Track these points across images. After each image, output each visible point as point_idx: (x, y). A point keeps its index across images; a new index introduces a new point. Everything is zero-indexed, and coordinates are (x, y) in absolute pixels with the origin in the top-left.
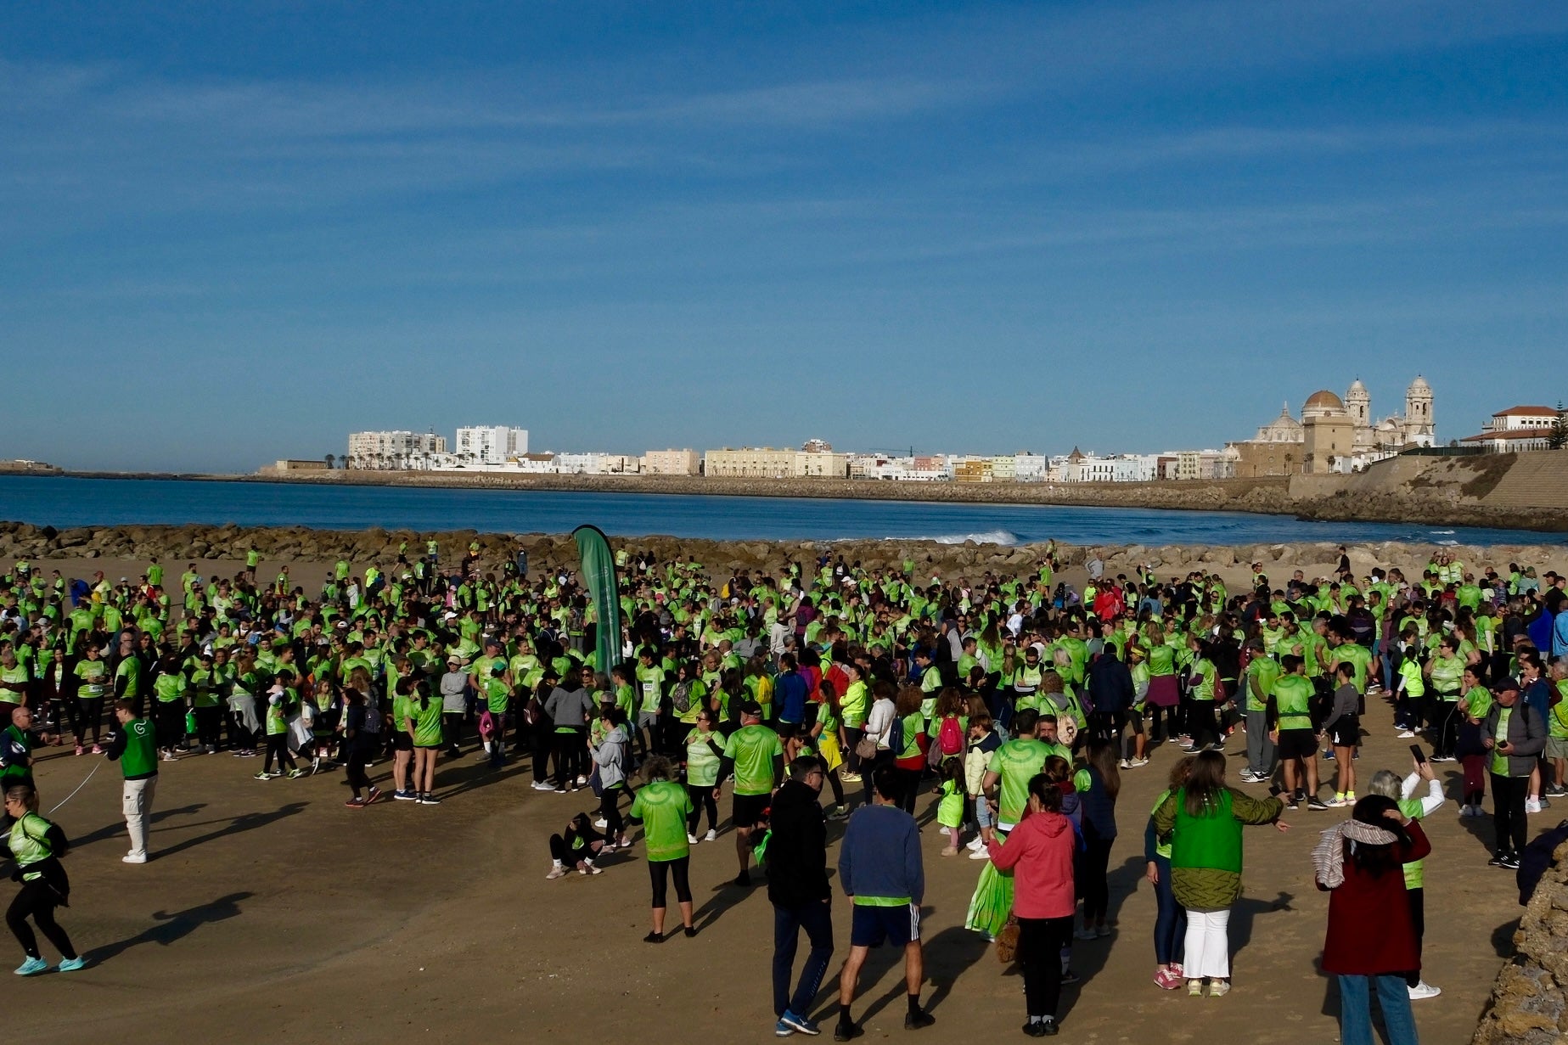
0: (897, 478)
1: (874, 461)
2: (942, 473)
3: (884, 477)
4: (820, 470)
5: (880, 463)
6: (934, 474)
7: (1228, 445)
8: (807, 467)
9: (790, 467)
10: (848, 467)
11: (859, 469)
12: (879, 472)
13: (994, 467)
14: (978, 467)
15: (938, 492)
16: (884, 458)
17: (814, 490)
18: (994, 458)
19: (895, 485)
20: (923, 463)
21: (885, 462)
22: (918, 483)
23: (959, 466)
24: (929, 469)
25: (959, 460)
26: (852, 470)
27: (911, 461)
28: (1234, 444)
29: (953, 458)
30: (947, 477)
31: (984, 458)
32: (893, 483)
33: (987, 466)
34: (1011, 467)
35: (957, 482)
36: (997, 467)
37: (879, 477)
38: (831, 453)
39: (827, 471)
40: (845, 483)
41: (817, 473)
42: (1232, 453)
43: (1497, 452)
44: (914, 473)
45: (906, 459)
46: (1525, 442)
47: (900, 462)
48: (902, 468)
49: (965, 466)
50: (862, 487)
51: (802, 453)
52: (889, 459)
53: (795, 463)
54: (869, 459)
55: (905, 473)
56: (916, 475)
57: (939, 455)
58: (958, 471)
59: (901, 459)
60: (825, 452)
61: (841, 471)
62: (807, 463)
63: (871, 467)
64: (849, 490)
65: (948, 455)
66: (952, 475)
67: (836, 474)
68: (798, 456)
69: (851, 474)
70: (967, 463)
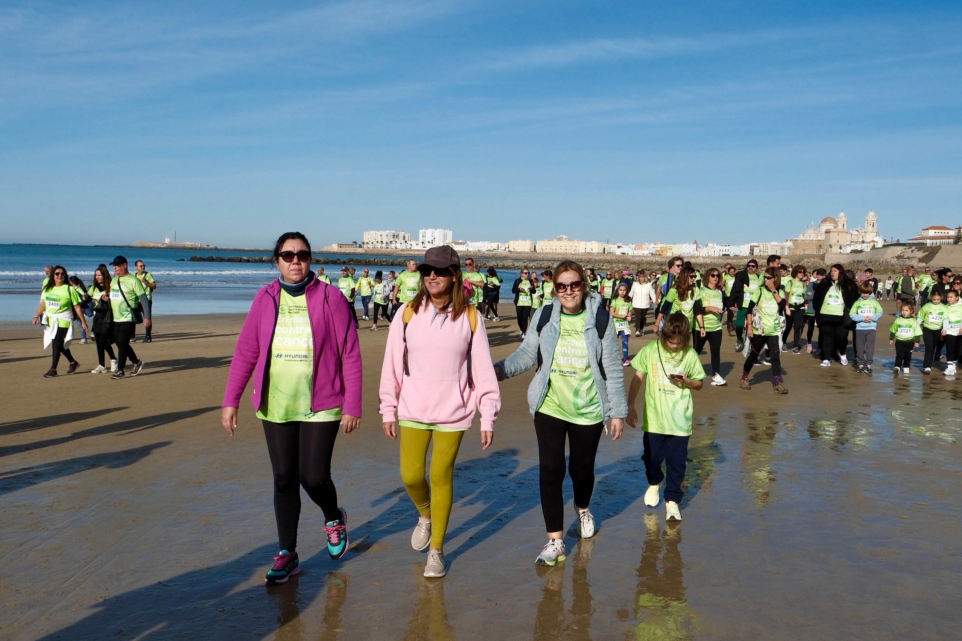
0: (628, 254)
1: (616, 246)
3: (622, 253)
5: (619, 247)
6: (646, 252)
7: (787, 240)
8: (586, 249)
9: (578, 248)
10: (604, 249)
11: (609, 250)
12: (618, 252)
13: (673, 249)
14: (666, 249)
15: (650, 261)
16: (620, 245)
17: (590, 259)
18: (673, 245)
19: (628, 257)
20: (639, 247)
21: (621, 247)
22: (640, 256)
23: (656, 249)
24: (642, 250)
25: (655, 246)
26: (606, 250)
27: (633, 246)
28: (790, 240)
29: (652, 245)
30: (652, 254)
31: (668, 245)
32: (627, 256)
33: (669, 249)
34: (680, 249)
35: (657, 256)
36: (675, 249)
37: (620, 254)
38: (596, 242)
39: (595, 251)
40: (604, 256)
41: (591, 251)
42: (789, 244)
43: (928, 245)
44: (635, 252)
45: (631, 245)
46: (938, 241)
47: (628, 247)
48: (629, 250)
49: (659, 249)
50: (612, 258)
51: (582, 242)
52: (623, 246)
53: (580, 247)
54: (613, 246)
55: (632, 252)
56: (637, 253)
57: (646, 243)
58: (656, 251)
59: (628, 245)
60: (593, 242)
61: (601, 251)
62: (585, 247)
63: (615, 249)
64: (606, 259)
65: (650, 243)
66: (654, 253)
67: (599, 252)
68: (581, 244)
69: (606, 252)
70: (661, 248)
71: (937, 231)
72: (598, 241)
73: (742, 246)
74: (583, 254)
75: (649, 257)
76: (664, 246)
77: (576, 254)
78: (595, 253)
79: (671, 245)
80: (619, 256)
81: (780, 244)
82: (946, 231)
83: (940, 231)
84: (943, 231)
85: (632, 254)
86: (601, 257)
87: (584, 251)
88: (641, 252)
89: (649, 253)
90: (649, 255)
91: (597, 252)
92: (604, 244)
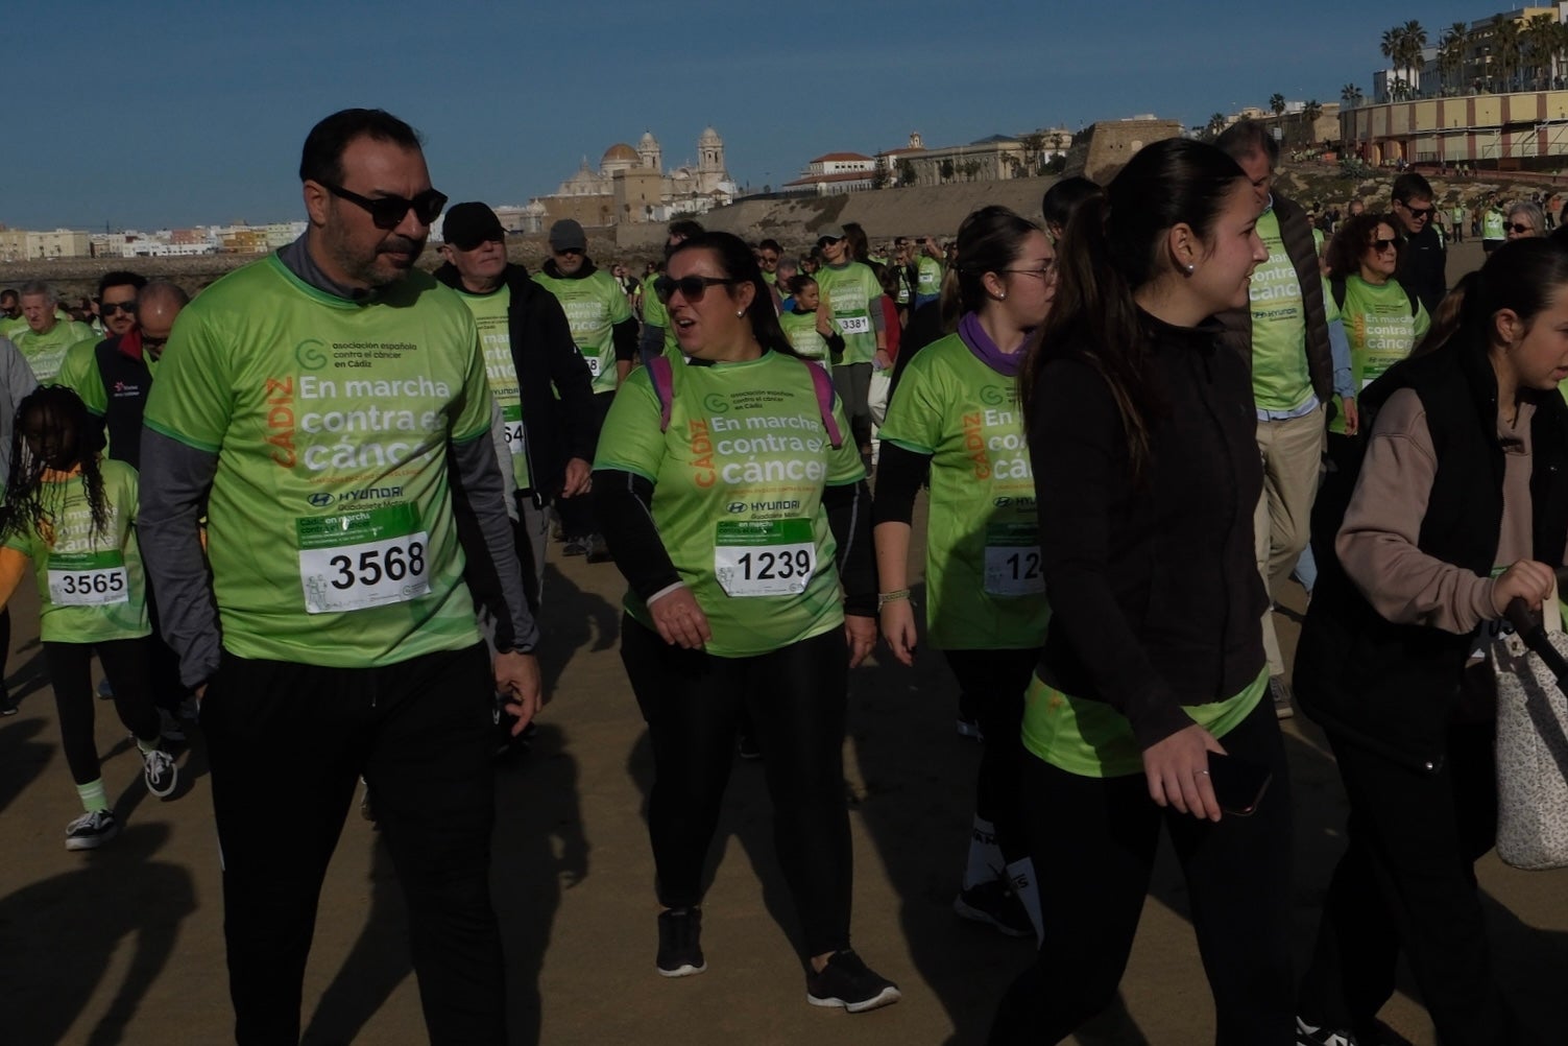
0: (155, 254)
1: (122, 237)
2: (209, 246)
3: (138, 253)
4: (59, 250)
5: (130, 239)
6: (200, 248)
7: (533, 201)
8: (41, 248)
9: (20, 250)
10: (92, 245)
11: (104, 247)
12: (130, 251)
13: (270, 236)
14: (250, 236)
15: (211, 266)
16: (133, 233)
18: (267, 227)
19: (157, 262)
20: (181, 236)
21: (135, 238)
22: (184, 257)
23: (226, 238)
24: (190, 243)
25: (225, 231)
26: (96, 248)
27: (167, 235)
28: (540, 200)
29: (214, 231)
30: (217, 250)
31: (255, 228)
32: (152, 260)
33: (258, 236)
34: (287, 235)
35: (229, 254)
36: (273, 236)
37: (133, 255)
38: (67, 231)
39: (69, 251)
40: (92, 263)
41: (56, 254)
42: (538, 208)
43: (824, 194)
44: (175, 248)
45: (160, 233)
46: (844, 184)
47: (153, 237)
48: (158, 244)
49: (233, 237)
51: (31, 233)
52: (139, 236)
53: (26, 245)
54: (115, 237)
55: (164, 248)
56: (178, 250)
57: (198, 227)
58: (227, 243)
59: (154, 233)
60: (60, 231)
61: (84, 251)
62: (40, 244)
63: (119, 244)
64: (100, 271)
65: (208, 226)
66: (222, 247)
67: (78, 254)
68: (28, 239)
69: (97, 254)
70: (237, 234)
71: (840, 163)
72: (70, 227)
74: (34, 262)
75: (208, 258)
76: (244, 229)
77: (18, 263)
78: (68, 258)
79: (262, 227)
80: (130, 260)
81: (517, 209)
82: (859, 163)
83: (847, 163)
84: (853, 163)
85: (167, 254)
86: (85, 267)
87: (37, 254)
88: (188, 248)
89: (209, 249)
90: (209, 252)
91: (71, 253)
92: (92, 232)
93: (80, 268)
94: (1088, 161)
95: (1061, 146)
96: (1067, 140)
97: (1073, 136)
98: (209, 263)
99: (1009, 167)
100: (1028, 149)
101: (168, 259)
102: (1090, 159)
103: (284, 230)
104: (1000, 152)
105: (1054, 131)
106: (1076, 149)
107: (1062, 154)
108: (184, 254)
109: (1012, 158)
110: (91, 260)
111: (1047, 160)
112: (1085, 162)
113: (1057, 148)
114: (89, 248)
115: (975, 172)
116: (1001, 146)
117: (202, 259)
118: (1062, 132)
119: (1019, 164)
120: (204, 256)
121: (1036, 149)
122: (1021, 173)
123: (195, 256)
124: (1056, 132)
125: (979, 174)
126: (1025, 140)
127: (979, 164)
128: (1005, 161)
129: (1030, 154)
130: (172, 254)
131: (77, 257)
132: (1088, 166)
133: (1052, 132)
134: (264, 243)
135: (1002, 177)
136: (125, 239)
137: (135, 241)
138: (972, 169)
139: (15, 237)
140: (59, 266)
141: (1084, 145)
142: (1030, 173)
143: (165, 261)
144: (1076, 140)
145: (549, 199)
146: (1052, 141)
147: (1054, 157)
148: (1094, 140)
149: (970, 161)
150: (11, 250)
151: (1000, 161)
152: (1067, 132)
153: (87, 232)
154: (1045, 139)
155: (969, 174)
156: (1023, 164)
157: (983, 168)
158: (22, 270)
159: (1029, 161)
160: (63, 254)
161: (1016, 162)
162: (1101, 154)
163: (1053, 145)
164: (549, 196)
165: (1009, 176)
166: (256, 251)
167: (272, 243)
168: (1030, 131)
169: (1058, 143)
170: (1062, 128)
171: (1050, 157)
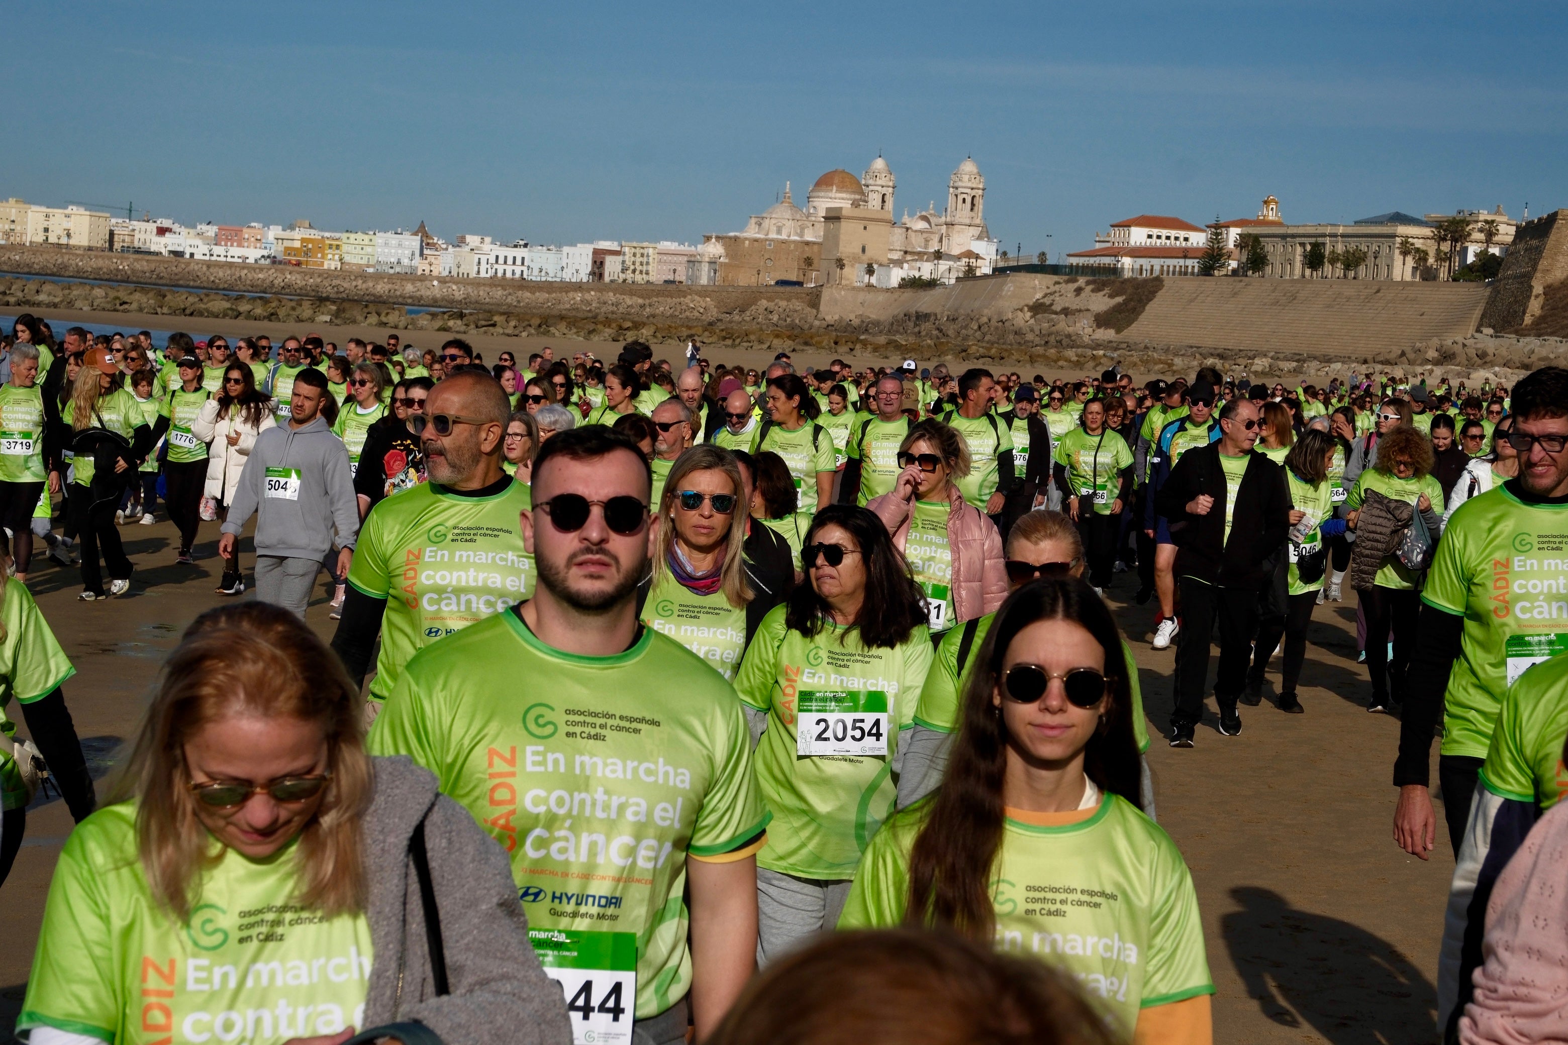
0: (192, 255)
1: (152, 227)
2: (265, 253)
3: (171, 252)
4: (69, 235)
5: (162, 231)
6: (253, 254)
7: (708, 239)
8: (46, 230)
9: (18, 228)
10: (112, 234)
11: (127, 239)
12: (160, 247)
13: (345, 248)
14: (320, 246)
15: (264, 280)
16: (166, 223)
17: (66, 267)
18: (344, 236)
19: (193, 266)
20: (229, 235)
21: (168, 230)
22: (231, 265)
23: (287, 244)
24: (240, 245)
25: (288, 234)
26: (116, 238)
27: (211, 231)
28: (718, 238)
29: (274, 232)
30: (274, 260)
31: (327, 234)
32: (188, 264)
33: (331, 246)
34: (369, 250)
35: (290, 268)
36: (350, 248)
37: (164, 253)
38: (82, 211)
39: (81, 239)
40: (110, 258)
41: (64, 241)
42: (715, 249)
43: (1127, 274)
44: (219, 250)
45: (202, 227)
46: (1157, 263)
47: (192, 231)
48: (198, 242)
49: (297, 244)
50: (138, 266)
51: (35, 208)
52: (176, 227)
53: (26, 223)
54: (143, 225)
55: (205, 249)
56: (223, 253)
57: (253, 224)
58: (288, 251)
59: (195, 227)
60: (72, 209)
61: (100, 241)
62: (45, 225)
63: (148, 237)
64: (118, 270)
65: (267, 225)
66: (280, 257)
67: (94, 244)
68: (30, 213)
69: (117, 246)
70: (303, 240)
71: (1155, 232)
72: (90, 205)
73: (566, 249)
74: (35, 248)
75: (261, 269)
76: (314, 234)
77: (13, 248)
78: (79, 247)
79: (337, 235)
80: (162, 260)
81: (685, 248)
82: (1182, 234)
83: (1164, 232)
84: (1173, 233)
85: (207, 258)
86: (100, 263)
87: (40, 238)
88: (235, 253)
89: (263, 256)
90: (263, 261)
91: (85, 242)
92: (113, 216)
93: (94, 263)
94: (1540, 267)
95: (1496, 239)
96: (1506, 232)
97: (1518, 227)
98: (261, 276)
99: (1410, 262)
100: (1444, 239)
101: (209, 265)
102: (1543, 264)
103: (367, 242)
104: (1398, 240)
105: (1484, 215)
106: (1521, 246)
107: (1495, 250)
108: (229, 259)
109: (1418, 250)
110: (107, 253)
111: (1471, 259)
112: (1534, 269)
113: (1489, 240)
114: (107, 237)
115: (1357, 265)
116: (1402, 230)
117: (254, 269)
118: (1498, 218)
119: (1426, 260)
120: (256, 267)
121: (1455, 240)
122: (1428, 275)
123: (244, 265)
124: (1490, 218)
125: (1362, 270)
126: (1438, 225)
127: (1365, 253)
128: (1405, 253)
129: (1446, 247)
130: (214, 258)
131: (90, 249)
132: (1538, 275)
133: (1481, 218)
134: (337, 257)
135: (1397, 276)
136: (155, 230)
137: (167, 234)
138: (1352, 261)
139: (13, 210)
140: (66, 257)
141: (1534, 243)
142: (1443, 274)
143: (205, 268)
144: (1522, 232)
145: (730, 238)
146: (1481, 230)
147: (1482, 256)
148: (1553, 237)
149: (1352, 247)
150: (7, 227)
151: (1397, 252)
152: (1504, 219)
153: (108, 215)
154: (1471, 227)
155: (1347, 267)
156: (1431, 261)
157: (1370, 261)
158: (17, 258)
159: (1441, 257)
160: (72, 242)
161: (1421, 256)
162: (1560, 258)
163: (1481, 236)
164: (732, 234)
165: (1408, 277)
166: (326, 267)
167: (347, 258)
168: (1446, 212)
169: (1490, 234)
170: (1498, 212)
171: (1476, 255)
